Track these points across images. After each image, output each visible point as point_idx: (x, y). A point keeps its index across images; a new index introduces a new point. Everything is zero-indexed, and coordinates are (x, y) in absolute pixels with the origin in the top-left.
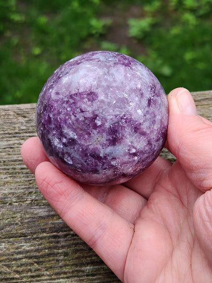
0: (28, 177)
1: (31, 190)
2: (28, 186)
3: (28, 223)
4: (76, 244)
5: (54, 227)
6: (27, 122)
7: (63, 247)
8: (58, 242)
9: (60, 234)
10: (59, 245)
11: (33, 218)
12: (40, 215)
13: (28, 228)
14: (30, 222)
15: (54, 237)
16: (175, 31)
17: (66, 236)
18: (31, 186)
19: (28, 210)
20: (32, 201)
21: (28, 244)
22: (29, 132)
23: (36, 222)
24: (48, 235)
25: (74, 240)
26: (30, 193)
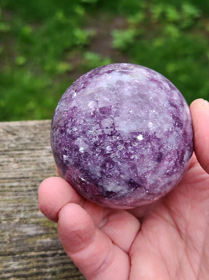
0: (17, 195)
1: (19, 208)
2: (16, 204)
3: (17, 241)
4: (64, 264)
5: (43, 246)
6: (17, 140)
7: (51, 266)
8: (46, 261)
9: (49, 253)
10: (47, 264)
11: (21, 236)
12: (28, 233)
13: (17, 246)
14: (19, 240)
15: (43, 256)
16: (158, 43)
17: (53, 255)
18: (20, 204)
19: (17, 229)
20: (21, 219)
21: (17, 263)
22: (19, 150)
23: (25, 241)
24: (37, 254)
25: (62, 259)
26: (19, 211)
